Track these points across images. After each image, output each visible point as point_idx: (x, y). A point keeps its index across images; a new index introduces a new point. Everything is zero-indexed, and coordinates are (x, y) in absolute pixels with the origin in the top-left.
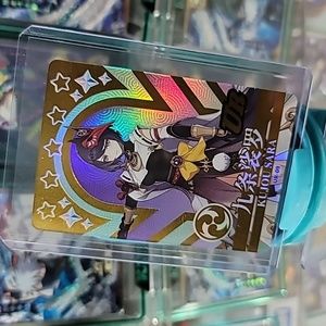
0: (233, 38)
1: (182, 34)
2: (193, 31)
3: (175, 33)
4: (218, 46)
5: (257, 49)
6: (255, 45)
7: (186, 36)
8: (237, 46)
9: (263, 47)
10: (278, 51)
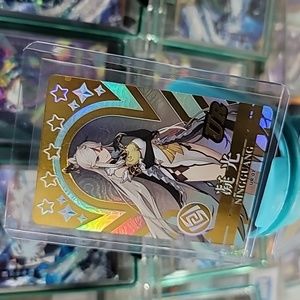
0: (219, 30)
1: (173, 27)
2: (184, 24)
3: (166, 26)
4: (206, 39)
5: (242, 41)
6: (240, 37)
7: (177, 29)
8: (223, 38)
9: (247, 39)
10: (261, 42)
